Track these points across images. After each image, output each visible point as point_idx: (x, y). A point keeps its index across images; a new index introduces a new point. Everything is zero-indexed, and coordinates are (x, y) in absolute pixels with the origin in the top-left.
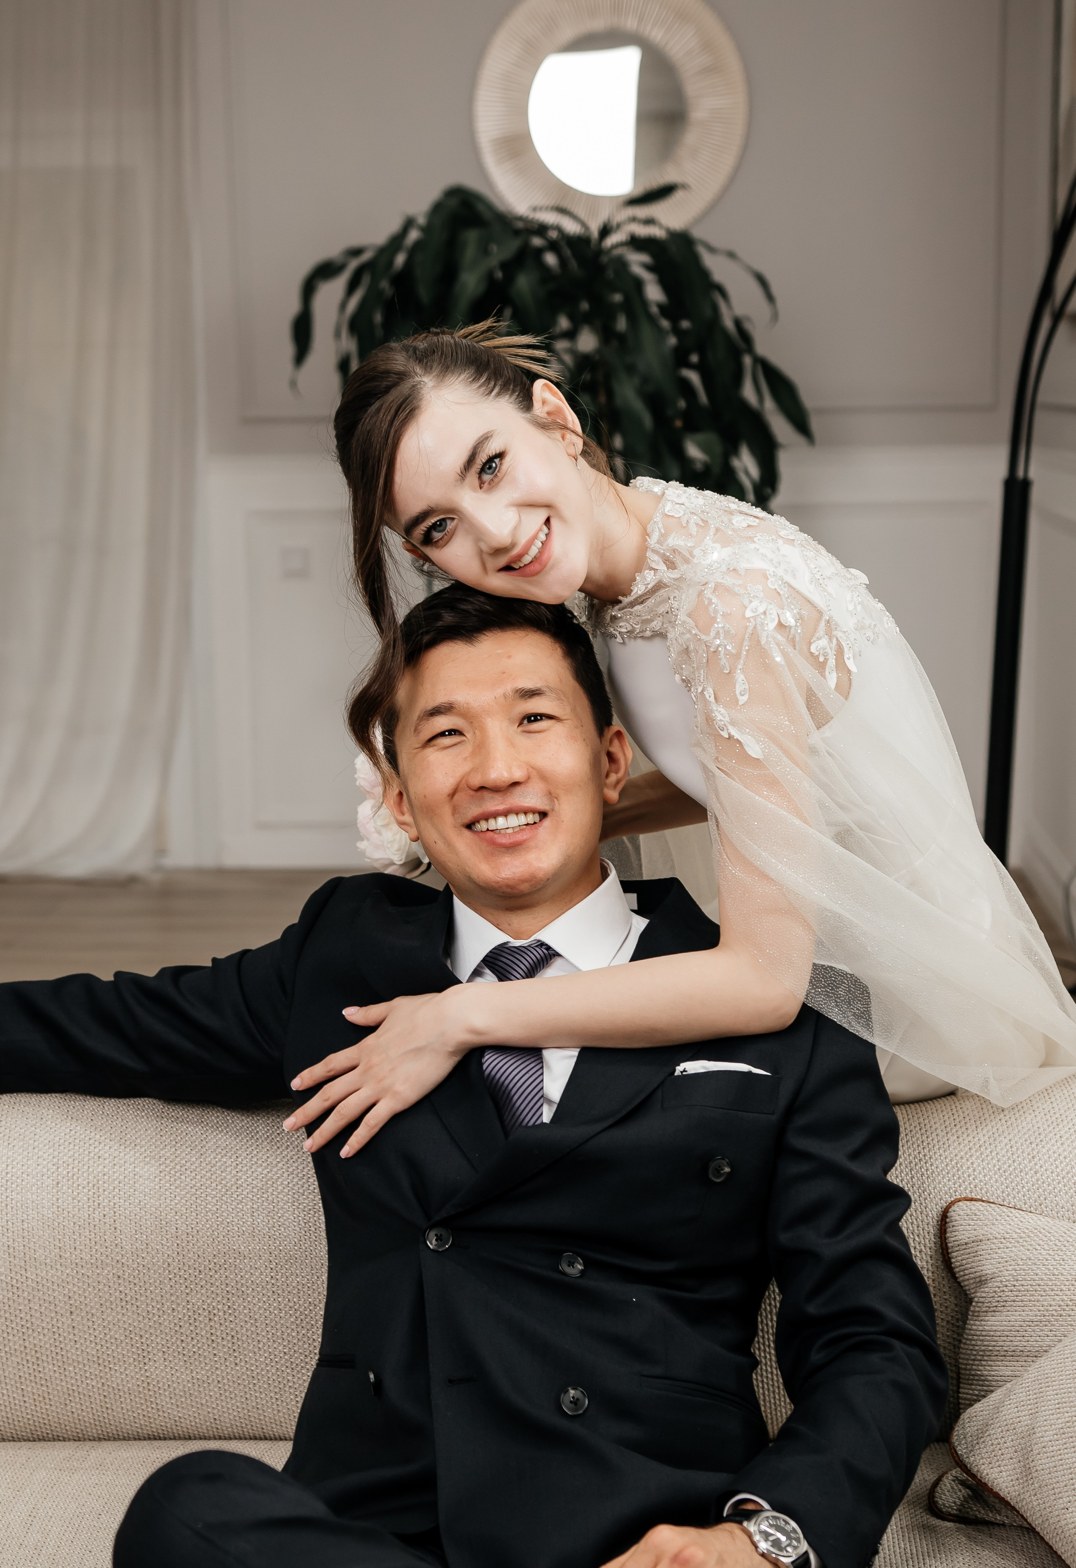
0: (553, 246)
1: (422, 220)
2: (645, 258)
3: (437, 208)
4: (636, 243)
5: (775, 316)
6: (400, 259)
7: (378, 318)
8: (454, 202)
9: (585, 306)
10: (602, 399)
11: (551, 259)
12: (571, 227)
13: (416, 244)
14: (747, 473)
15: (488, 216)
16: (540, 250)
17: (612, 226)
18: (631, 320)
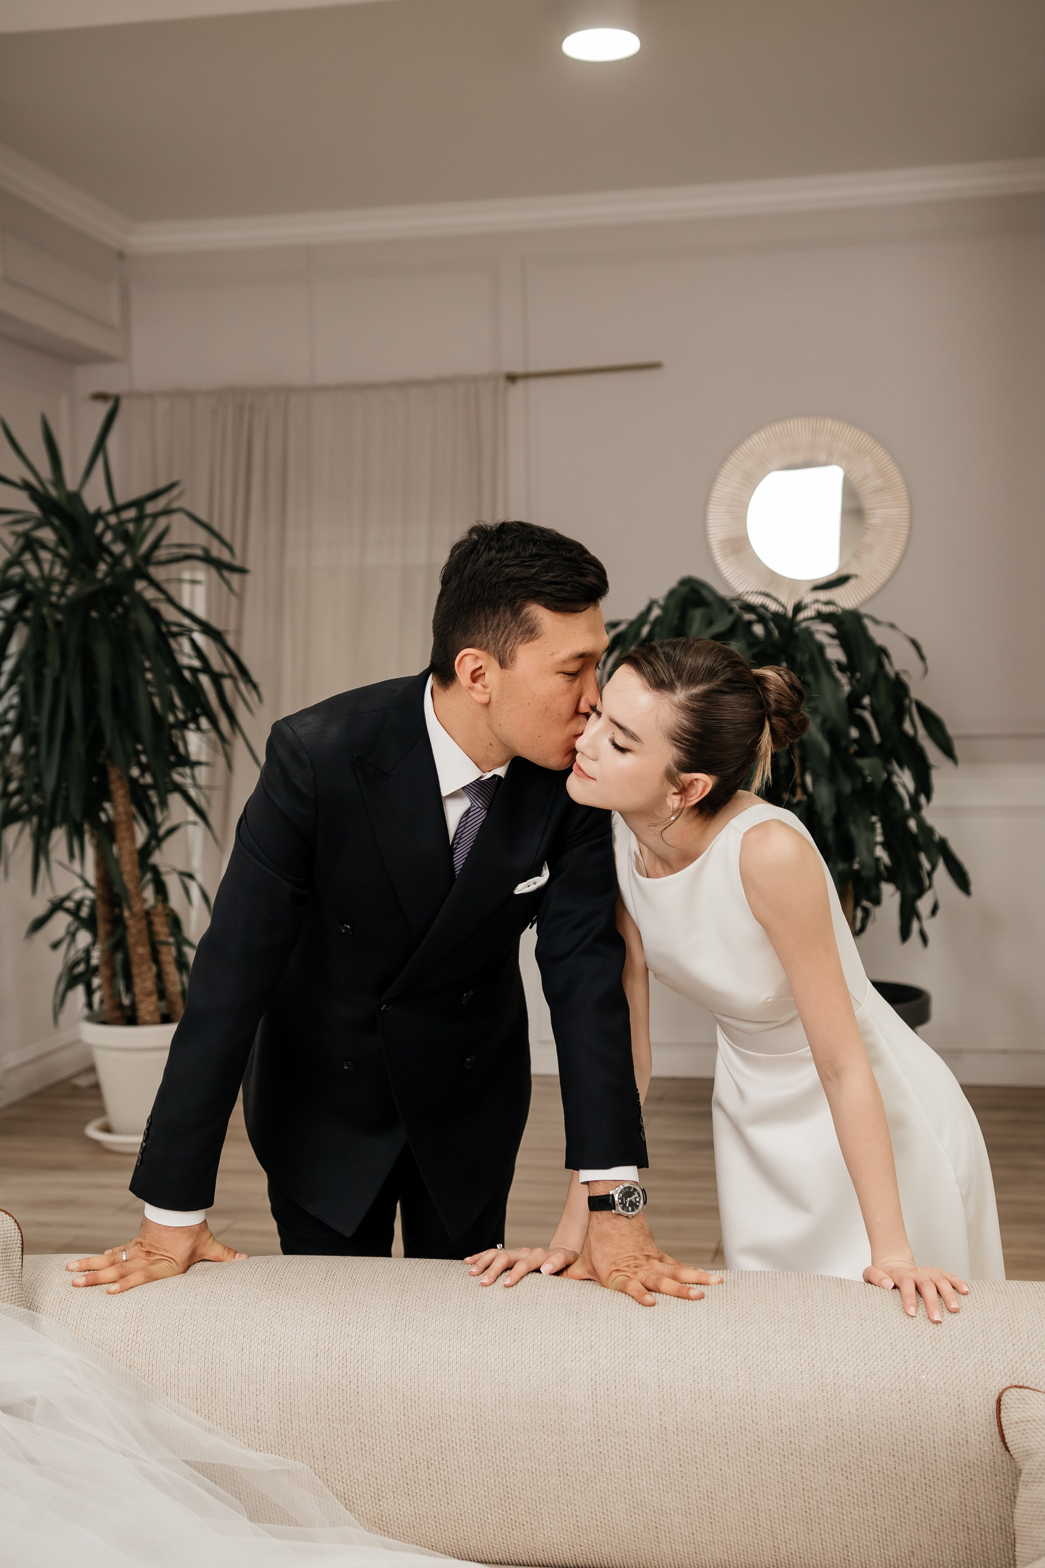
1: (661, 602)
2: (830, 628)
3: (672, 593)
4: (822, 617)
5: (926, 671)
6: (645, 630)
8: (685, 589)
11: (758, 630)
12: (773, 607)
13: (658, 620)
14: (905, 786)
15: (710, 598)
16: (750, 623)
17: (802, 606)
18: (815, 672)
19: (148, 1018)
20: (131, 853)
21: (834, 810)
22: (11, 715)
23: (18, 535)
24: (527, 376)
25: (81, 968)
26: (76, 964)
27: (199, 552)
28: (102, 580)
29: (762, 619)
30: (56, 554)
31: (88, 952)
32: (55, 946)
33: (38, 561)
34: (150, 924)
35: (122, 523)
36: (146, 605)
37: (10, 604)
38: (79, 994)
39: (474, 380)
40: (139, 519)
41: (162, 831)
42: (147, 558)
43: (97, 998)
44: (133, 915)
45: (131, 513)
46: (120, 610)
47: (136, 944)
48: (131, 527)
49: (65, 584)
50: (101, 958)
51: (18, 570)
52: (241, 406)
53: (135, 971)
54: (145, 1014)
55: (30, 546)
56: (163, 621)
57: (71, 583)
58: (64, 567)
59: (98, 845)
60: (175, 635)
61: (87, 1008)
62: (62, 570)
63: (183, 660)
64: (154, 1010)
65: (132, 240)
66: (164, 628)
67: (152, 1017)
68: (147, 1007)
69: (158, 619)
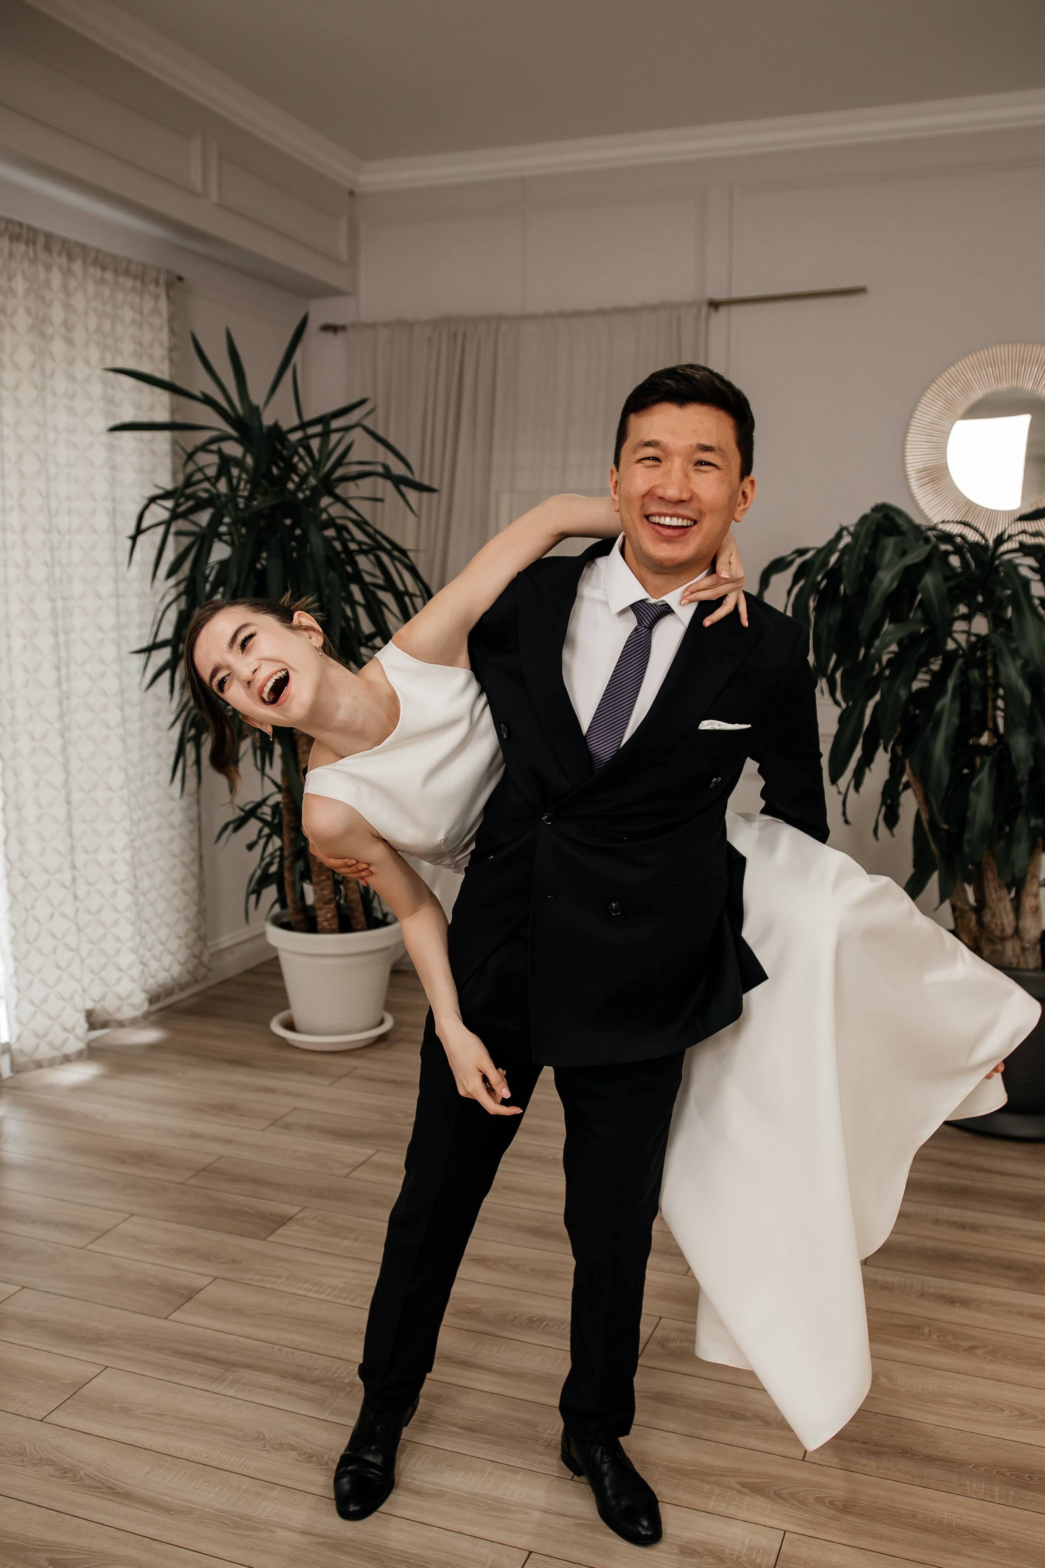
0: (958, 551)
1: (852, 529)
2: (1031, 561)
3: (864, 519)
4: (1024, 549)
6: (833, 559)
7: (812, 604)
8: (879, 515)
9: (980, 599)
10: (990, 672)
11: (955, 561)
12: (973, 537)
13: (847, 546)
15: (905, 527)
16: (947, 553)
17: (1006, 536)
18: (1018, 610)
19: (326, 924)
21: (1032, 762)
24: (729, 303)
25: (273, 869)
26: (269, 864)
27: (380, 469)
30: (244, 469)
31: (280, 853)
32: (251, 847)
35: (308, 438)
36: (330, 523)
38: (270, 893)
39: (677, 306)
40: (327, 434)
42: (331, 475)
43: (287, 895)
45: (318, 429)
48: (315, 444)
49: (249, 499)
50: (285, 862)
51: (206, 485)
52: (455, 336)
53: (315, 879)
54: (324, 921)
55: (226, 462)
56: (353, 540)
57: (255, 499)
58: (247, 482)
59: (283, 757)
60: (361, 552)
61: (277, 909)
62: (245, 486)
63: (368, 579)
64: (332, 918)
65: (363, 179)
66: (353, 546)
67: (330, 925)
68: (325, 915)
69: (346, 536)
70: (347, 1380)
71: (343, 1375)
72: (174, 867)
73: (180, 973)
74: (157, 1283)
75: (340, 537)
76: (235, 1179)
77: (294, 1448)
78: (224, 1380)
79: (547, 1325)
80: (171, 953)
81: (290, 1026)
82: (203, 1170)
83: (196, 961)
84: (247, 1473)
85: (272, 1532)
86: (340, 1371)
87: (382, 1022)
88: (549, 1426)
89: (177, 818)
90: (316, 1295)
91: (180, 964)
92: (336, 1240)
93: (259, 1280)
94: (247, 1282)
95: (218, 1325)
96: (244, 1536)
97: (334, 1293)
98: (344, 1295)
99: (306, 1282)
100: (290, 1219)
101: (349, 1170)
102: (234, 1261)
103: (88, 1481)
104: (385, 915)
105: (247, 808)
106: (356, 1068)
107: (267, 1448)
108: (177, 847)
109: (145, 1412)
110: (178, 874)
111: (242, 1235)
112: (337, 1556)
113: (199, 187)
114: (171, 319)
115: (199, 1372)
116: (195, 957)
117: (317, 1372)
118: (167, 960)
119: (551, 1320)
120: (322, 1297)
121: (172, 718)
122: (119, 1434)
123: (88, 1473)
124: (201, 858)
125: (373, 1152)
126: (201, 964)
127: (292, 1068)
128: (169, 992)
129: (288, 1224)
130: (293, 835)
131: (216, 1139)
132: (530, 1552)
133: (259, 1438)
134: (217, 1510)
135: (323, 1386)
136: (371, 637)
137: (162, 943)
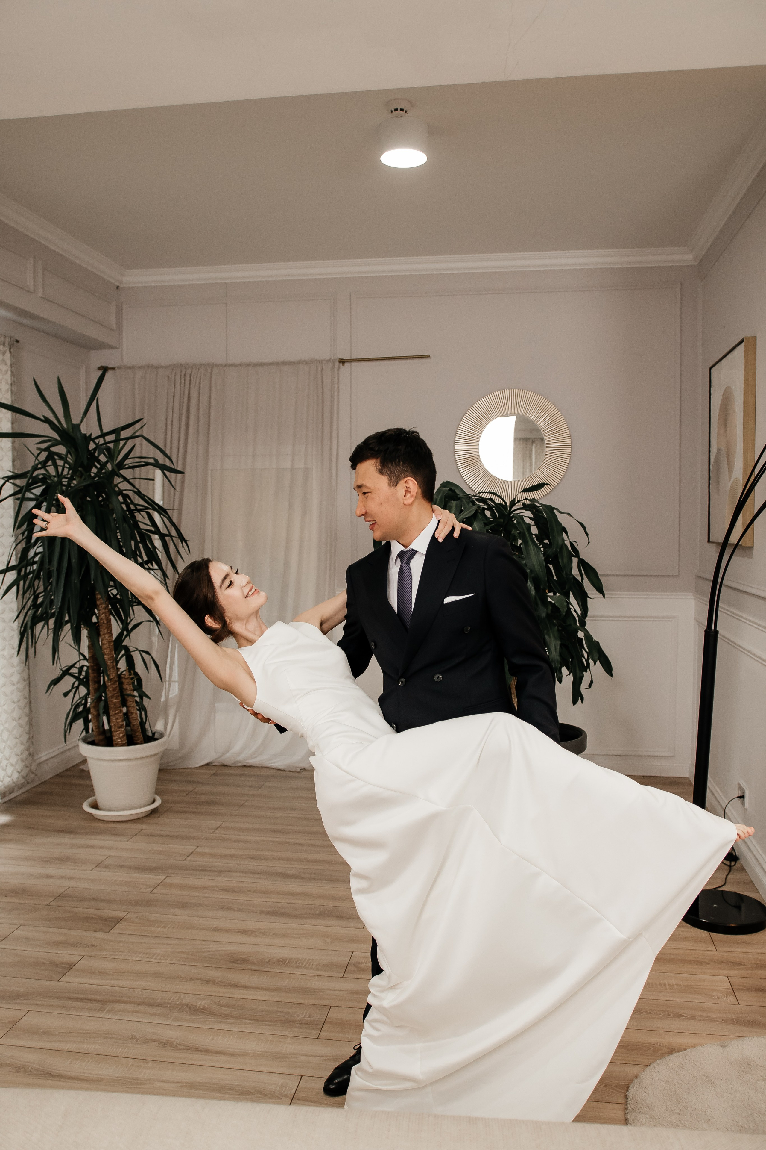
2: (530, 514)
4: (525, 507)
5: (589, 542)
11: (488, 513)
12: (498, 500)
14: (575, 611)
15: (461, 495)
16: (484, 509)
17: (516, 501)
18: (525, 542)
20: (109, 643)
22: (37, 559)
23: (41, 450)
24: (351, 361)
25: (81, 708)
26: (78, 706)
27: (152, 461)
28: (94, 477)
29: (490, 509)
30: (66, 462)
31: (85, 698)
32: (66, 694)
33: (56, 466)
34: (121, 684)
35: (106, 443)
36: (120, 492)
37: (38, 491)
38: (79, 724)
39: (321, 362)
40: (117, 441)
41: (130, 627)
42: (121, 466)
43: (91, 725)
44: (110, 680)
45: (112, 437)
46: (105, 496)
47: (112, 697)
48: (111, 445)
49: (71, 479)
50: (91, 703)
51: (43, 471)
52: (185, 375)
53: (112, 713)
54: (118, 739)
55: (51, 456)
56: (132, 502)
57: (75, 479)
58: (69, 469)
59: (89, 637)
60: (139, 511)
61: (84, 733)
62: (69, 472)
63: (142, 526)
64: (123, 736)
65: (125, 279)
66: (132, 507)
67: (122, 741)
68: (118, 735)
69: (129, 501)
70: (178, 1003)
71: (175, 1000)
72: (13, 710)
73: (18, 778)
74: (48, 962)
75: (125, 502)
76: (81, 899)
77: (155, 1041)
78: (103, 1010)
79: (289, 962)
80: (12, 765)
81: (95, 806)
82: (58, 896)
83: (28, 769)
84: (131, 1056)
85: (153, 1084)
86: (172, 998)
87: (154, 801)
88: (300, 1013)
89: (16, 678)
90: (148, 960)
91: (18, 772)
92: (153, 929)
93: (111, 955)
94: (103, 956)
95: (92, 981)
96: (137, 1088)
97: (159, 957)
98: (165, 958)
99: (140, 953)
100: (121, 920)
101: (152, 889)
102: (93, 946)
103: (35, 1072)
104: (154, 734)
105: (64, 669)
106: (142, 830)
107: (139, 1042)
108: (15, 697)
109: (59, 1032)
110: (16, 715)
111: (94, 931)
112: (194, 1091)
113: (32, 288)
114: (11, 366)
115: (87, 1007)
116: (27, 767)
117: (159, 1000)
118: (10, 770)
119: (290, 959)
120: (152, 960)
121: (16, 614)
122: (47, 1045)
123: (33, 1068)
124: (30, 703)
125: (164, 877)
126: (31, 772)
127: (101, 832)
128: (12, 791)
129: (120, 922)
130: (96, 686)
131: (63, 878)
132: (302, 1076)
133: (133, 1038)
134: (117, 1077)
135: (164, 1007)
136: (147, 562)
137: (7, 759)
